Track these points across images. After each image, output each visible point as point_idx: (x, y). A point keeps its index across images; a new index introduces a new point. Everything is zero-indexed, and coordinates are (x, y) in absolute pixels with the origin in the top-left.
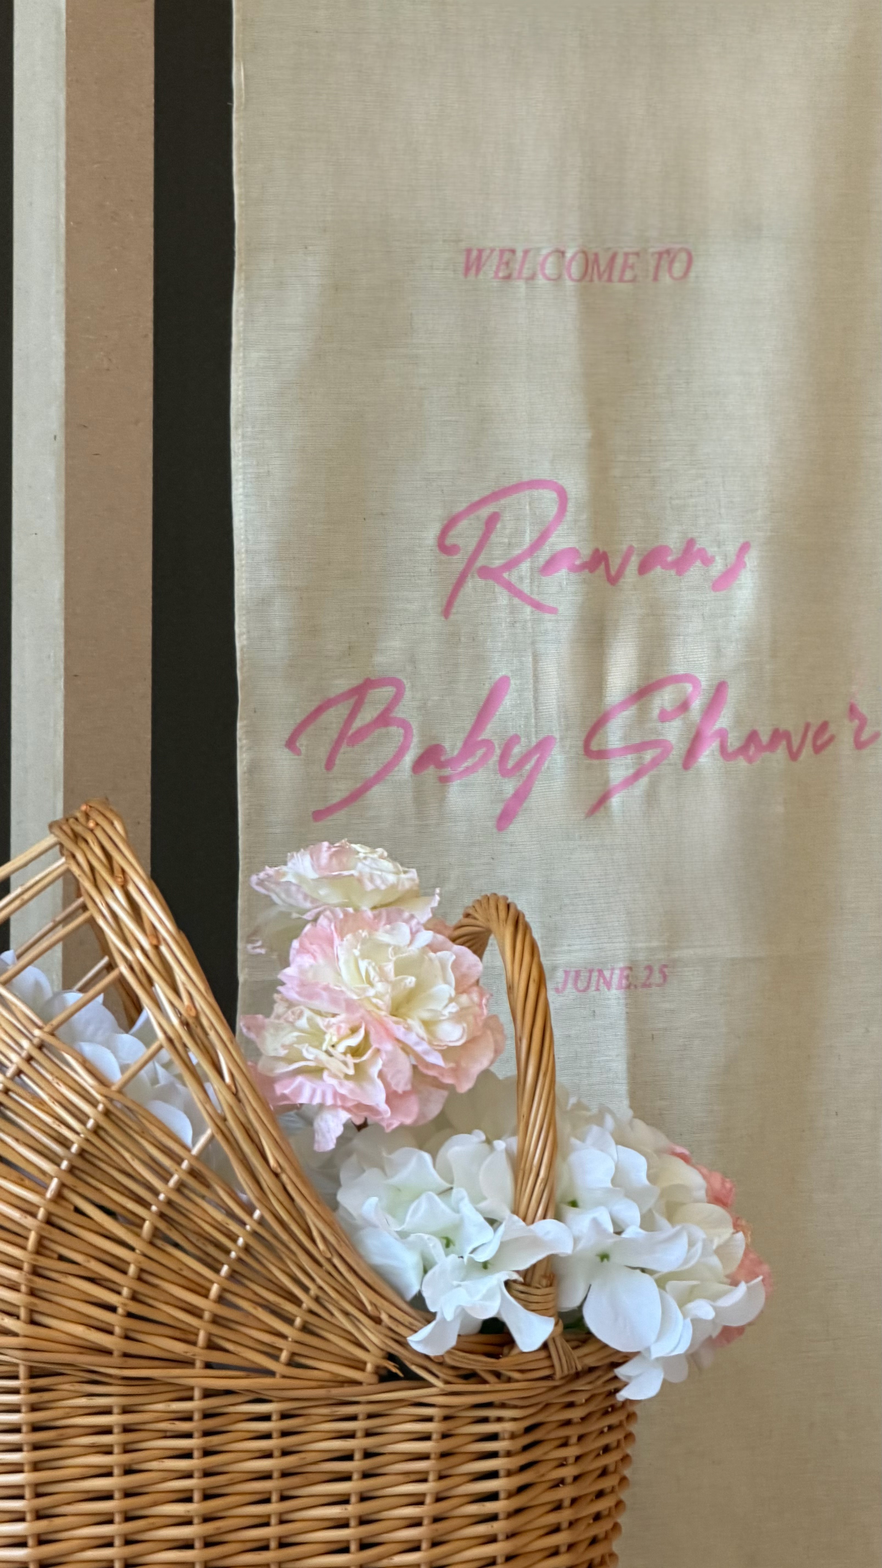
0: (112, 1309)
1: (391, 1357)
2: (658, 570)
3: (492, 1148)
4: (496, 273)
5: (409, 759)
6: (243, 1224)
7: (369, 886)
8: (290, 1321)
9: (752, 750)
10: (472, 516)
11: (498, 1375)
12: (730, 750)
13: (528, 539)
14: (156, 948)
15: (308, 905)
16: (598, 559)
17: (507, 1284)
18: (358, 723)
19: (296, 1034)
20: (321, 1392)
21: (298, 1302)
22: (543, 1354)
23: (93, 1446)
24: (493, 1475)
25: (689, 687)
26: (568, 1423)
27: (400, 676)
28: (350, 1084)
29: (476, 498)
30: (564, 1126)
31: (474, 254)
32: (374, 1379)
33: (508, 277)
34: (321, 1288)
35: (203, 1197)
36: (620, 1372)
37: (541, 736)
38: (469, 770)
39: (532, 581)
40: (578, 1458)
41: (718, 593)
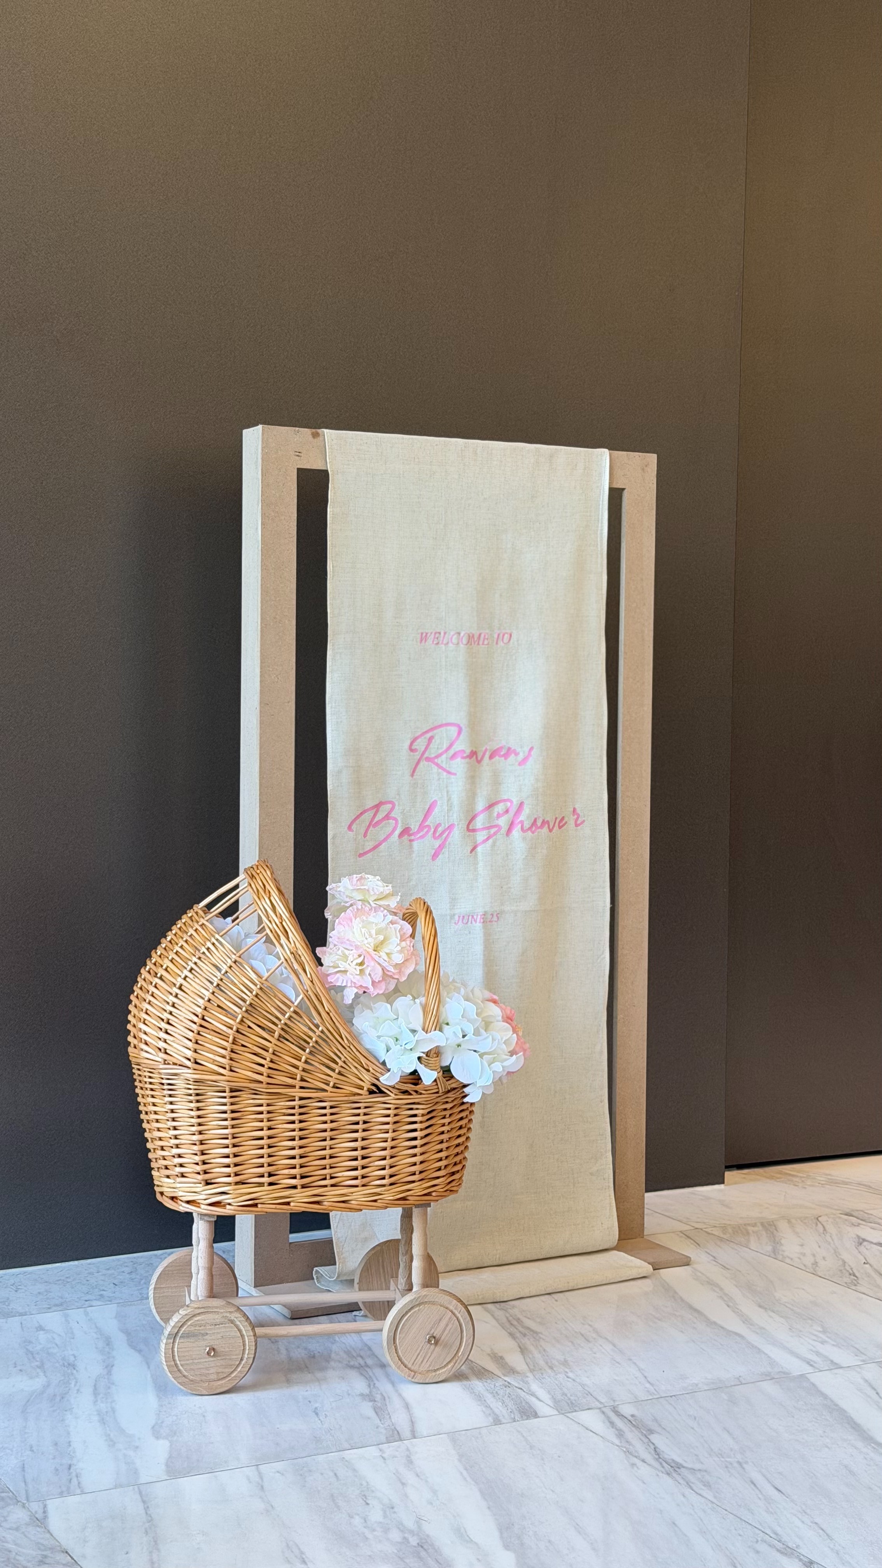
0: (263, 1066)
1: (374, 1085)
2: (497, 758)
3: (415, 1003)
4: (433, 641)
5: (397, 832)
6: (315, 1032)
7: (372, 893)
8: (333, 1070)
9: (534, 828)
10: (423, 737)
11: (416, 1092)
12: (525, 829)
13: (445, 747)
14: (281, 923)
15: (347, 900)
16: (473, 754)
17: (419, 1058)
18: (376, 819)
19: (337, 957)
20: (346, 1098)
21: (337, 1063)
22: (435, 1083)
23: (255, 1119)
24: (415, 1130)
25: (509, 804)
26: (445, 1109)
27: (393, 800)
28: (358, 977)
29: (424, 731)
30: (444, 993)
31: (424, 635)
32: (368, 1093)
33: (438, 644)
34: (345, 1057)
35: (299, 1022)
36: (466, 1090)
37: (450, 824)
38: (422, 837)
39: (446, 763)
40: (449, 1123)
41: (520, 767)
